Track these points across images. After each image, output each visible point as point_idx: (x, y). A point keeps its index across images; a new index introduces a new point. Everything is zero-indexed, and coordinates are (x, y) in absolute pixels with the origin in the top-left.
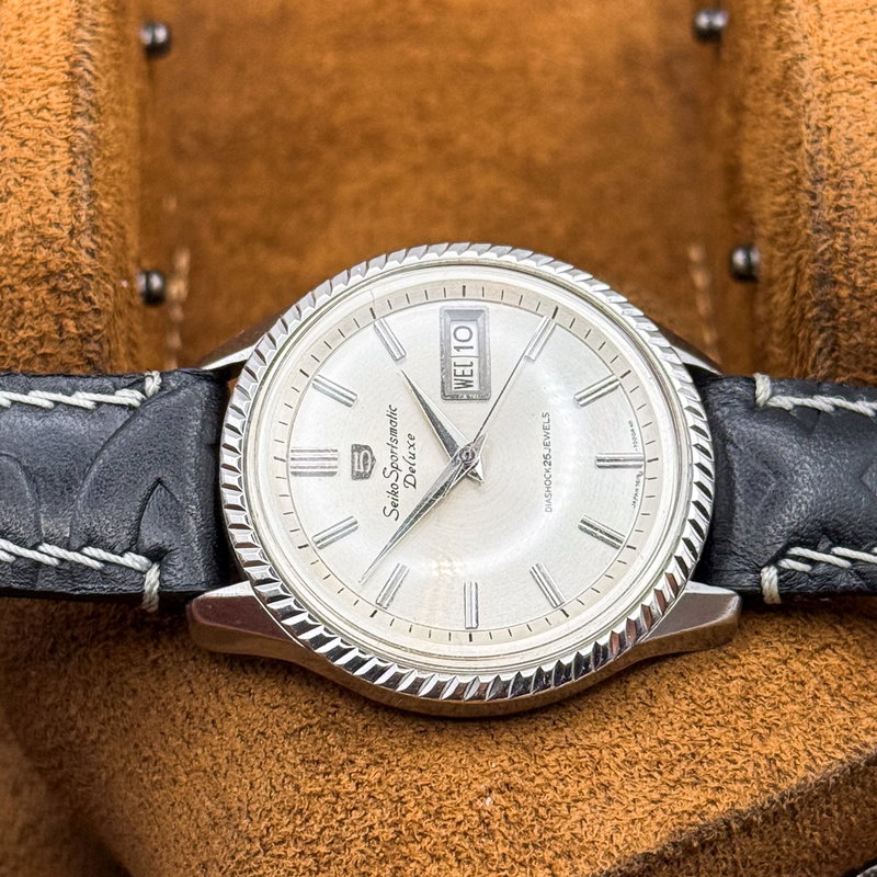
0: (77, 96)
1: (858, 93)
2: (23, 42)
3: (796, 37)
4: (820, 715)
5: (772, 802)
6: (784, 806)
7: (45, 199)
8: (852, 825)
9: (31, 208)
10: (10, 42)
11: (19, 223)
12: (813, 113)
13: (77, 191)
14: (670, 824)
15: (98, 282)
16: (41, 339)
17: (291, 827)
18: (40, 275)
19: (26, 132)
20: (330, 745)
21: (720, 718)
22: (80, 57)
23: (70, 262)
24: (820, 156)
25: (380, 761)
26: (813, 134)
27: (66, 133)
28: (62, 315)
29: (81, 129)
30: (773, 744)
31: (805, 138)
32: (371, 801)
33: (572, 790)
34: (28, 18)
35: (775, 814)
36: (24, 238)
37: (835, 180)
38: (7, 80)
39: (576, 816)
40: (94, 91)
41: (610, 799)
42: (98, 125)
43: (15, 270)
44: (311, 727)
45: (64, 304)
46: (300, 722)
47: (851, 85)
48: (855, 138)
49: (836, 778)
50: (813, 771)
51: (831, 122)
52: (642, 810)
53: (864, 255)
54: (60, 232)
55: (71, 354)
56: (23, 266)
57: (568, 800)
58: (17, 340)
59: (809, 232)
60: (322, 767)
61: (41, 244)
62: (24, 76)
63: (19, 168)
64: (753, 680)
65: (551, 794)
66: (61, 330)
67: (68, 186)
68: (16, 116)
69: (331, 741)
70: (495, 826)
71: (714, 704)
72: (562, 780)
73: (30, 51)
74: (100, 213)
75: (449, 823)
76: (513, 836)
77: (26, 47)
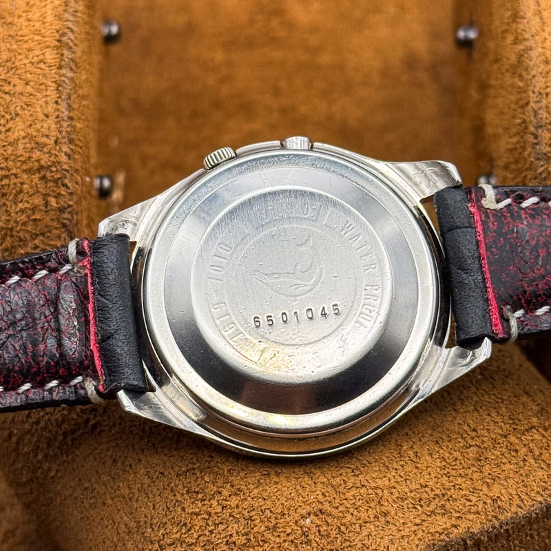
0: (62, 55)
2: (29, 20)
3: (527, 36)
4: (528, 472)
5: (494, 528)
6: (502, 531)
7: (40, 119)
8: (546, 545)
9: (31, 125)
10: (21, 20)
11: (23, 134)
12: (537, 84)
13: (61, 115)
14: (427, 540)
15: (72, 175)
16: (34, 209)
17: (179, 534)
18: (35, 168)
19: (29, 76)
20: (206, 482)
21: (461, 472)
22: (66, 30)
23: (54, 160)
24: (541, 112)
25: (238, 493)
26: (537, 97)
27: (55, 78)
28: (48, 195)
29: (65, 76)
30: (496, 490)
31: (531, 100)
32: (231, 518)
33: (363, 515)
34: (33, 5)
35: (496, 535)
36: (26, 143)
38: (18, 43)
39: (365, 533)
40: (74, 52)
41: (388, 522)
42: (76, 75)
43: (19, 164)
44: (194, 469)
45: (49, 188)
46: (187, 466)
49: (536, 513)
50: (522, 508)
51: (548, 90)
52: (408, 530)
54: (49, 141)
55: (53, 220)
56: (24, 162)
57: (361, 522)
58: (18, 209)
59: (532, 159)
60: (200, 496)
61: (36, 148)
62: (29, 41)
63: (24, 99)
64: (485, 448)
65: (349, 517)
66: (46, 204)
67: (55, 111)
68: (23, 66)
69: (206, 479)
70: (311, 537)
71: (458, 462)
72: (356, 509)
73: (34, 26)
74: (75, 130)
75: (282, 534)
76: (323, 544)
77: (31, 23)
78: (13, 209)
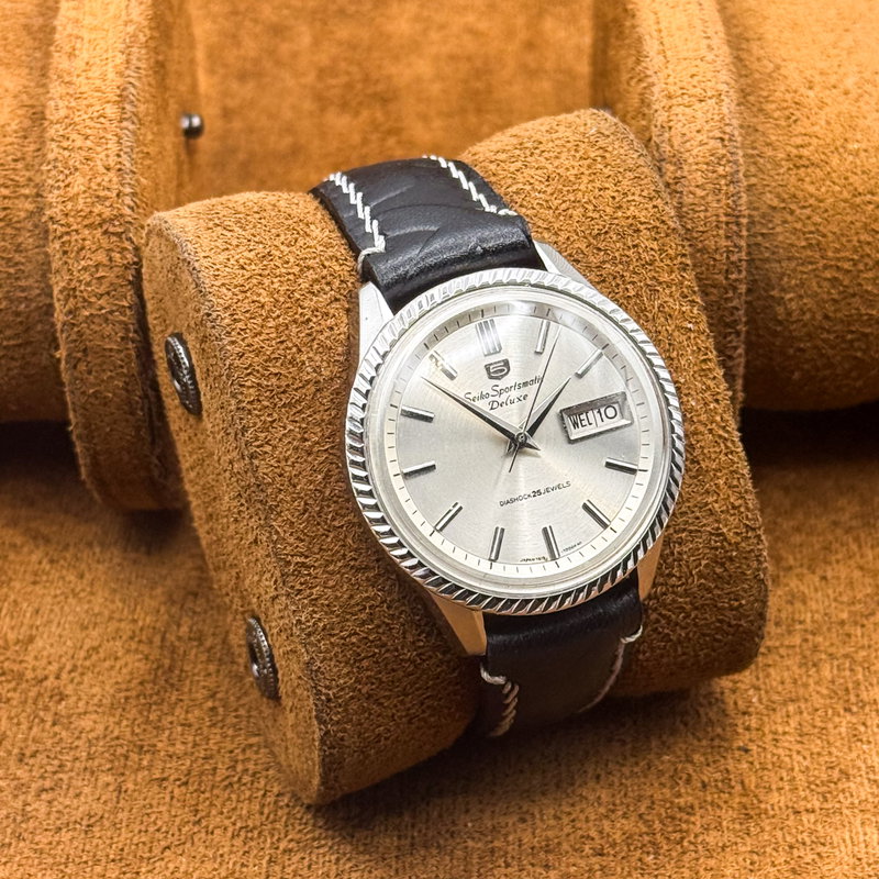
0: (124, 109)
1: (690, 106)
2: (87, 78)
3: (649, 73)
7: (101, 172)
9: (91, 179)
10: (80, 79)
11: (83, 188)
12: (659, 118)
13: (123, 168)
15: (136, 228)
16: (97, 267)
18: (96, 223)
19: (89, 132)
22: (127, 86)
23: (117, 213)
24: (664, 145)
26: (659, 131)
27: (116, 131)
28: (111, 250)
29: (127, 129)
31: (654, 135)
34: (93, 65)
36: (86, 198)
37: (674, 160)
38: (77, 100)
43: (79, 220)
45: (112, 243)
47: (686, 102)
48: (688, 133)
51: (671, 124)
53: (693, 210)
54: (110, 194)
55: (117, 277)
56: (85, 217)
58: (80, 268)
61: (97, 202)
62: (89, 98)
63: (84, 153)
66: (111, 260)
67: (117, 164)
68: (82, 122)
73: (94, 84)
77: (91, 81)
78: (76, 267)
